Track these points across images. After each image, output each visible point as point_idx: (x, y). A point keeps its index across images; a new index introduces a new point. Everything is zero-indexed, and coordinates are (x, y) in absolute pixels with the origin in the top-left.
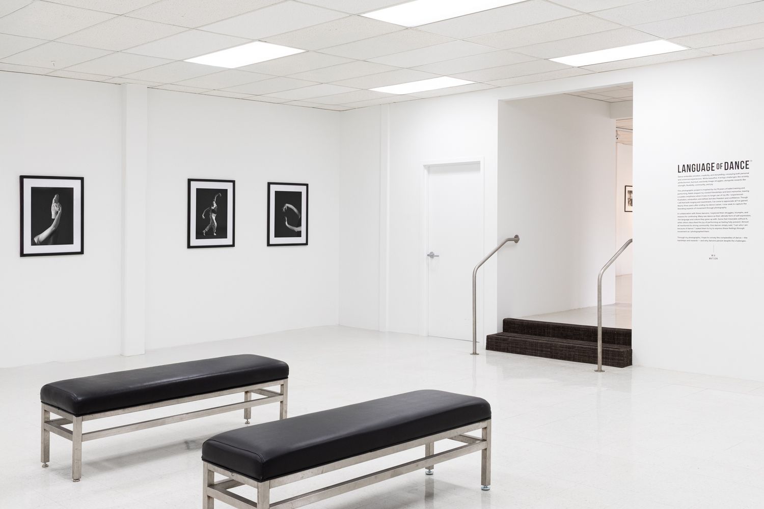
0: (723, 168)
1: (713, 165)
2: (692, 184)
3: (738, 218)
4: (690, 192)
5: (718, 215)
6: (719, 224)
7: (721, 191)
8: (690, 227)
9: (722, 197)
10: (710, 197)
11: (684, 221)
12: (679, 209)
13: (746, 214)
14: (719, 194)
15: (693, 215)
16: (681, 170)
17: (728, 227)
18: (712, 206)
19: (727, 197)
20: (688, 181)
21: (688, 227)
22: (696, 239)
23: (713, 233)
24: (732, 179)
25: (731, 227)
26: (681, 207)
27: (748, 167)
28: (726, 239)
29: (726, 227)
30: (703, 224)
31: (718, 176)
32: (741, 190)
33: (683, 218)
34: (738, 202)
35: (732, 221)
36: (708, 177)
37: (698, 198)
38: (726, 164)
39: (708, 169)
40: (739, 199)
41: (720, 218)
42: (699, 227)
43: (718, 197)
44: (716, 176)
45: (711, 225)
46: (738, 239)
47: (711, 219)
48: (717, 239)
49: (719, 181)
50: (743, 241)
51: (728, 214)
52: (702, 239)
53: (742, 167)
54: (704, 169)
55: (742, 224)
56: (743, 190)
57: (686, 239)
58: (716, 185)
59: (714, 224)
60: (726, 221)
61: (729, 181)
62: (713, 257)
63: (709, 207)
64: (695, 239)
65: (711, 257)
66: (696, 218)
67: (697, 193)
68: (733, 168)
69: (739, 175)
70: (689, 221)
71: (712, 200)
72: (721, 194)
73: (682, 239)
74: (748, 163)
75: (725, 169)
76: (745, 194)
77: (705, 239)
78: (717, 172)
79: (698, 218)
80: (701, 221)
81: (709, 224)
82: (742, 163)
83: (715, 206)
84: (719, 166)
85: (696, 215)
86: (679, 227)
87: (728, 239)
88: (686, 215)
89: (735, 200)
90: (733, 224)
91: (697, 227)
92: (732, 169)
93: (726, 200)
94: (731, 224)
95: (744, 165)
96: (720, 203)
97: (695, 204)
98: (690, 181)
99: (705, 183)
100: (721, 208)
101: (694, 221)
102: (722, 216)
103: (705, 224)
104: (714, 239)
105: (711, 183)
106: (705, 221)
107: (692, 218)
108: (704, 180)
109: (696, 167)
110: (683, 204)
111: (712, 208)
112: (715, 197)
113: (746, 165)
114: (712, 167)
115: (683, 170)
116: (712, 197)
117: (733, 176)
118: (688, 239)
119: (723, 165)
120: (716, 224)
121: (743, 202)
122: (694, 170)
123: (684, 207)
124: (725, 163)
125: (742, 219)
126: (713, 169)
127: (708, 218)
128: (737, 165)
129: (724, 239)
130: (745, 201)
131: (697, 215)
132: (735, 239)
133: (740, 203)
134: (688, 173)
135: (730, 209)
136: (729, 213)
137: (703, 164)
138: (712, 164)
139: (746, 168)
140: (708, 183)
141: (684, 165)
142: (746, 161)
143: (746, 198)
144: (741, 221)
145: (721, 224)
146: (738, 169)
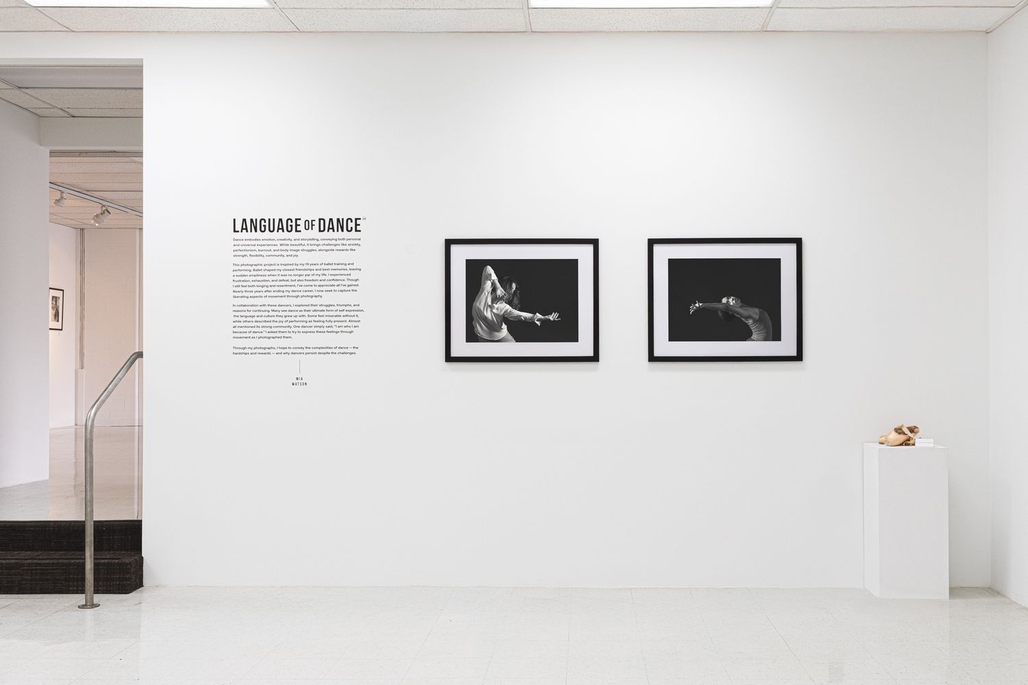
0: (316, 227)
1: (298, 222)
2: (258, 253)
3: (342, 314)
4: (256, 268)
5: (307, 308)
6: (309, 324)
7: (312, 267)
8: (256, 330)
9: (315, 277)
10: (293, 278)
11: (244, 319)
12: (235, 297)
13: (356, 308)
14: (308, 272)
15: (263, 308)
16: (238, 228)
17: (325, 329)
18: (296, 294)
19: (323, 278)
20: (253, 248)
21: (253, 330)
22: (267, 351)
23: (298, 340)
24: (333, 247)
25: (330, 329)
26: (240, 294)
27: (358, 228)
28: (321, 351)
29: (322, 329)
30: (281, 324)
31: (306, 242)
32: (348, 267)
33: (243, 314)
34: (342, 288)
35: (332, 319)
36: (288, 242)
37: (271, 278)
38: (322, 221)
39: (289, 229)
40: (344, 283)
41: (311, 313)
42: (273, 330)
43: (308, 278)
44: (303, 242)
45: (295, 327)
46: (342, 351)
47: (296, 316)
48: (306, 351)
49: (308, 251)
50: (351, 354)
51: (324, 308)
52: (280, 351)
53: (349, 229)
54: (282, 229)
55: (350, 324)
56: (352, 267)
57: (250, 351)
58: (304, 257)
59: (301, 324)
60: (321, 319)
61: (327, 251)
62: (299, 382)
63: (291, 294)
64: (266, 351)
65: (295, 381)
66: (266, 313)
67: (269, 270)
68: (333, 229)
69: (344, 242)
70: (254, 319)
71: (296, 283)
72: (312, 272)
73: (241, 352)
74: (358, 222)
75: (320, 231)
76: (354, 275)
77: (284, 351)
78: (305, 234)
79: (271, 313)
80: (276, 319)
81: (291, 324)
82: (349, 221)
83: (301, 294)
84: (309, 225)
85: (267, 308)
86: (236, 330)
87: (324, 351)
88: (250, 308)
89: (336, 283)
90: (333, 324)
91: (269, 330)
92: (331, 231)
93: (322, 283)
94: (329, 324)
95: (351, 225)
96: (310, 288)
97: (265, 289)
98: (256, 248)
99: (285, 253)
100: (312, 297)
101: (263, 319)
102: (315, 311)
103: (284, 324)
104: (301, 351)
105: (295, 253)
106: (284, 319)
107: (260, 314)
108: (284, 248)
109: (267, 224)
110: (243, 289)
111: (297, 297)
112: (301, 278)
113: (356, 225)
114: (297, 225)
115: (242, 229)
116: (297, 278)
117: (334, 242)
118: (253, 351)
119: (316, 223)
120: (304, 324)
121: (350, 288)
122: (263, 229)
123: (245, 294)
124: (320, 220)
125: (349, 317)
126: (299, 228)
127: (290, 314)
128: (341, 225)
129: (318, 351)
130: (353, 286)
131: (270, 308)
132: (338, 351)
133: (346, 288)
134: (253, 235)
135: (328, 298)
136: (327, 306)
137: (280, 220)
138: (296, 220)
139: (356, 231)
140: (289, 253)
141: (244, 220)
142: (356, 219)
143: (356, 280)
144: (348, 319)
145: (313, 324)
146: (342, 231)
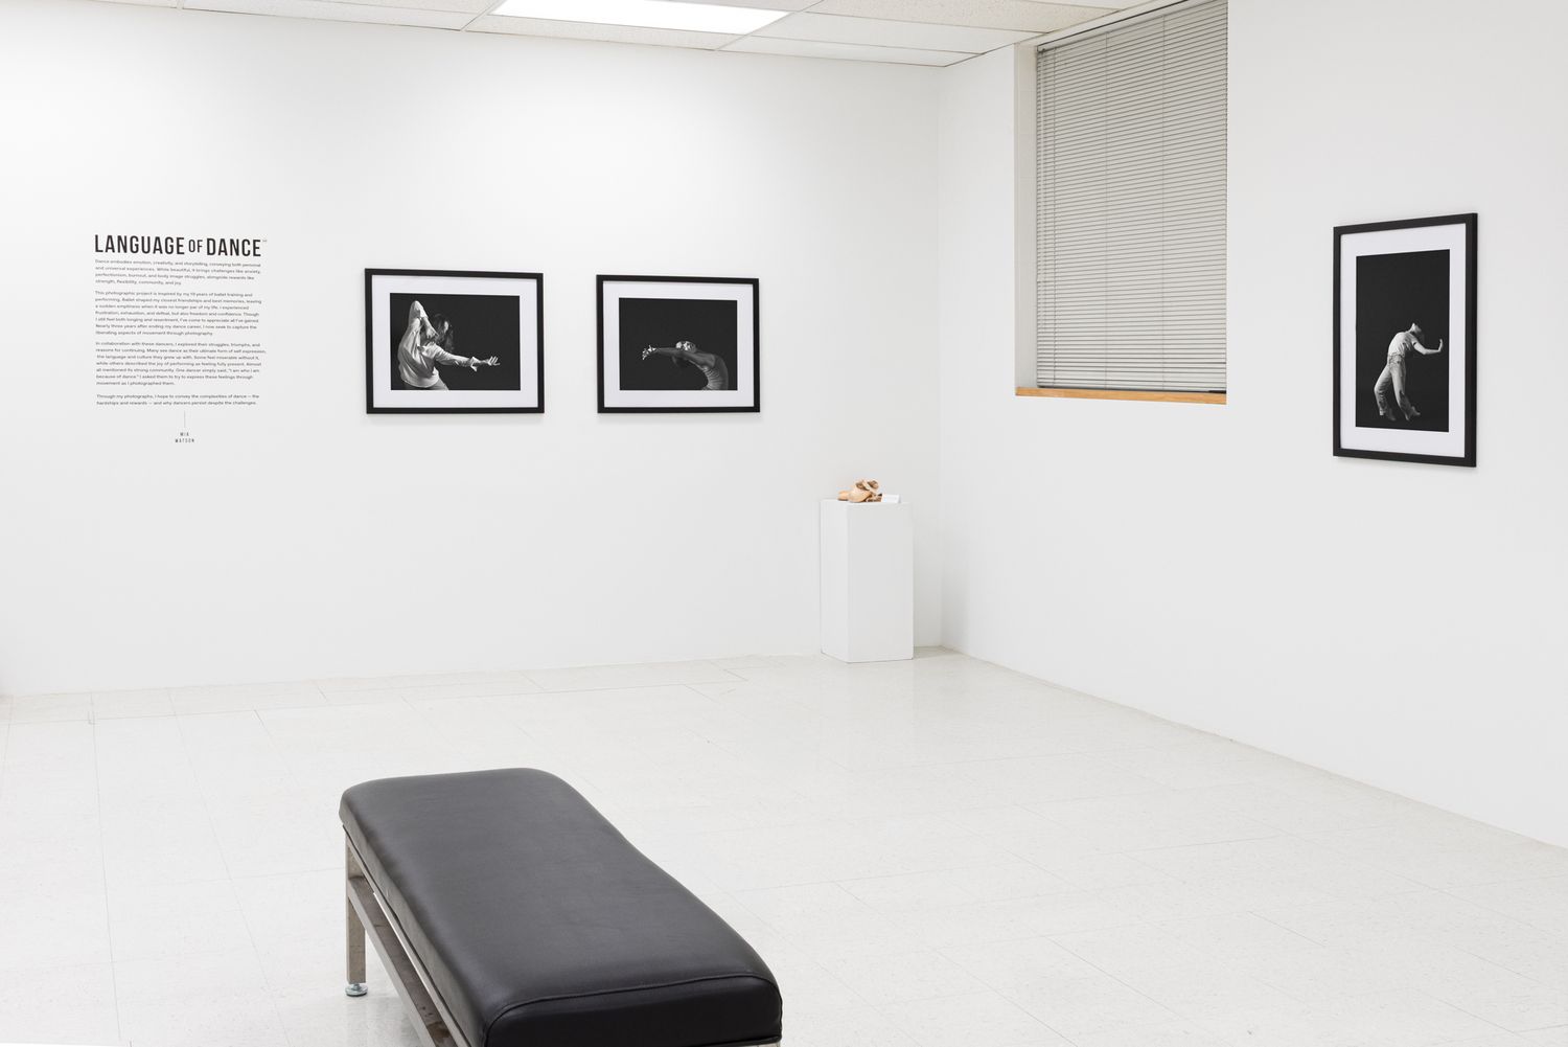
0: (204, 249)
1: (181, 242)
2: (129, 279)
3: (238, 355)
4: (126, 297)
5: (194, 348)
6: (195, 367)
7: (199, 298)
8: (127, 373)
9: (202, 311)
10: (175, 310)
11: (111, 360)
12: (98, 333)
13: (254, 349)
14: (194, 304)
15: (135, 347)
16: (102, 246)
17: (217, 374)
18: (179, 330)
19: (214, 311)
20: (121, 272)
21: (122, 374)
22: (142, 400)
23: (182, 387)
24: (225, 274)
25: (223, 374)
26: (106, 330)
27: (257, 252)
28: (213, 400)
29: (212, 374)
30: (159, 367)
31: (191, 267)
32: (245, 299)
33: (109, 354)
34: (237, 324)
35: (227, 361)
36: (168, 266)
37: (147, 310)
38: (211, 242)
39: (169, 250)
40: (239, 318)
41: (199, 354)
42: (149, 374)
43: (193, 311)
44: (187, 267)
45: (178, 370)
46: (239, 400)
47: (179, 358)
48: (192, 400)
49: (194, 277)
50: (250, 404)
51: (216, 348)
52: (159, 400)
53: (246, 252)
54: (160, 250)
55: (248, 368)
56: (249, 298)
57: (119, 400)
58: (188, 286)
59: (185, 367)
60: (212, 361)
61: (218, 278)
62: (183, 438)
63: (172, 330)
64: (140, 400)
65: (179, 437)
66: (140, 354)
67: (143, 301)
68: (225, 251)
69: (240, 268)
70: (124, 361)
71: (179, 317)
72: (199, 304)
73: (108, 401)
74: (257, 244)
75: (209, 253)
76: (253, 308)
77: (164, 400)
78: (189, 257)
79: (147, 354)
80: (152, 361)
81: (173, 367)
82: (246, 243)
83: (186, 330)
84: (195, 246)
85: (141, 347)
86: (99, 374)
87: (216, 400)
88: (118, 347)
89: (230, 318)
90: (227, 368)
91: (144, 374)
92: (223, 254)
93: (211, 318)
94: (222, 368)
95: (249, 247)
96: (196, 324)
97: (138, 323)
98: (127, 272)
99: (164, 280)
100: (199, 334)
101: (136, 360)
102: (203, 351)
103: (164, 367)
104: (187, 400)
105: (178, 280)
106: (163, 361)
107: (132, 354)
108: (162, 273)
109: (140, 243)
110: (109, 323)
111: (180, 334)
112: (185, 311)
113: (255, 248)
114: (178, 246)
115: (107, 248)
116: (180, 310)
117: (226, 268)
118: (124, 400)
119: (204, 244)
120: (190, 367)
121: (249, 324)
122: (134, 249)
123: (111, 329)
124: (209, 240)
125: (248, 360)
126: (181, 250)
127: (172, 354)
128: (236, 247)
129: (208, 400)
130: (251, 322)
131: (145, 348)
132: (233, 400)
133: (243, 324)
134: (122, 256)
135: (219, 336)
136: (218, 345)
137: (158, 239)
138: (178, 239)
139: (255, 255)
140: (170, 280)
141: (110, 237)
142: (255, 241)
143: (256, 315)
144: (245, 361)
145: (201, 367)
146: (237, 254)
